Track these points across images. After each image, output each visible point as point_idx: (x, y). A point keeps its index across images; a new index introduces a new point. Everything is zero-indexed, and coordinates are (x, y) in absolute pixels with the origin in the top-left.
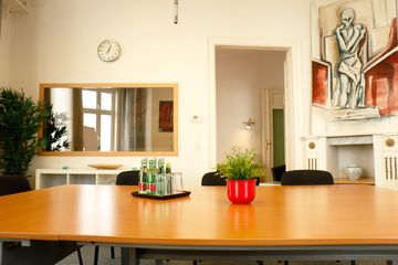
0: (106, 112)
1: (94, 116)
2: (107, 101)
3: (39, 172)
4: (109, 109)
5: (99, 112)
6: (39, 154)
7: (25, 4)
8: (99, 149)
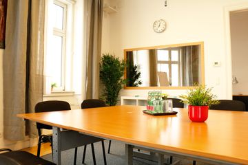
0: (174, 63)
1: (167, 65)
2: (175, 55)
3: (122, 98)
4: (176, 60)
5: (170, 63)
6: (125, 88)
7: (115, 8)
8: (171, 85)
